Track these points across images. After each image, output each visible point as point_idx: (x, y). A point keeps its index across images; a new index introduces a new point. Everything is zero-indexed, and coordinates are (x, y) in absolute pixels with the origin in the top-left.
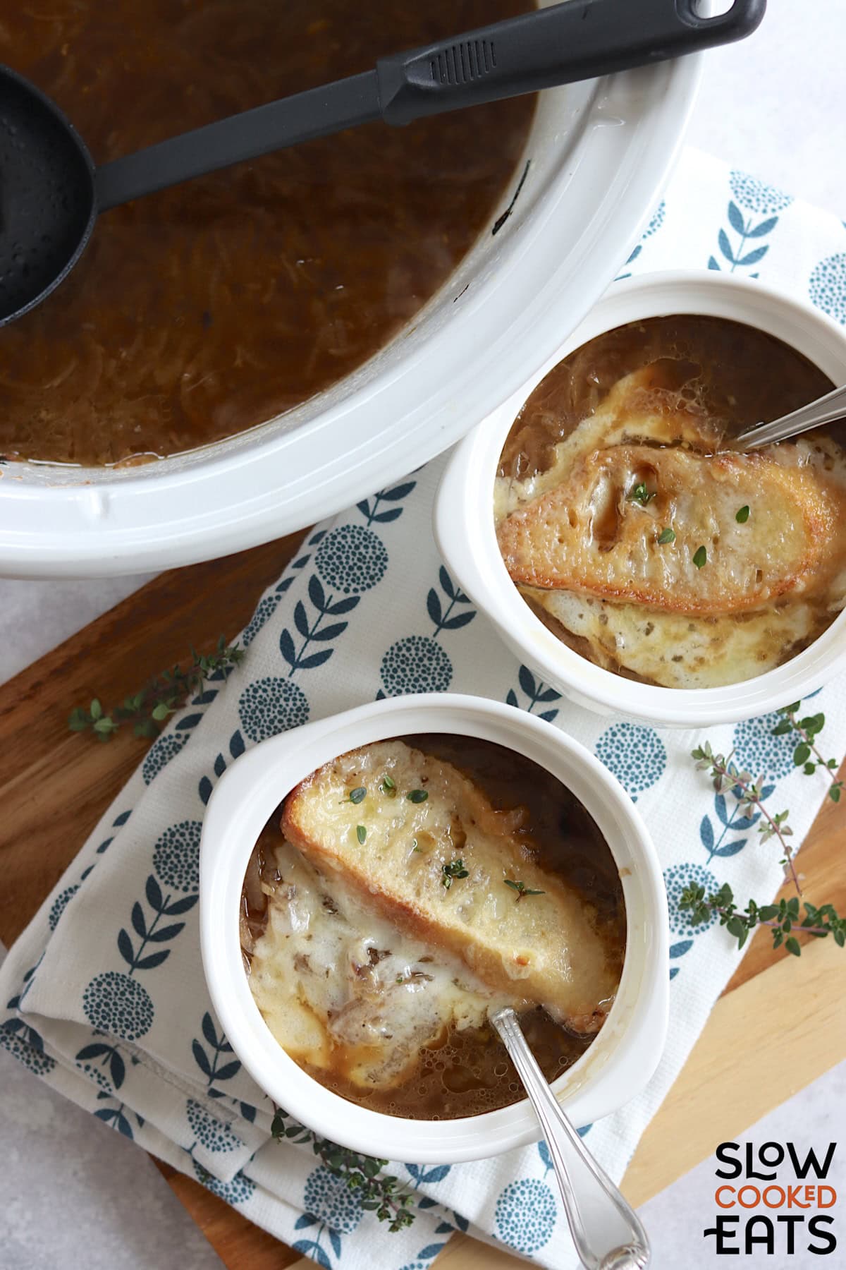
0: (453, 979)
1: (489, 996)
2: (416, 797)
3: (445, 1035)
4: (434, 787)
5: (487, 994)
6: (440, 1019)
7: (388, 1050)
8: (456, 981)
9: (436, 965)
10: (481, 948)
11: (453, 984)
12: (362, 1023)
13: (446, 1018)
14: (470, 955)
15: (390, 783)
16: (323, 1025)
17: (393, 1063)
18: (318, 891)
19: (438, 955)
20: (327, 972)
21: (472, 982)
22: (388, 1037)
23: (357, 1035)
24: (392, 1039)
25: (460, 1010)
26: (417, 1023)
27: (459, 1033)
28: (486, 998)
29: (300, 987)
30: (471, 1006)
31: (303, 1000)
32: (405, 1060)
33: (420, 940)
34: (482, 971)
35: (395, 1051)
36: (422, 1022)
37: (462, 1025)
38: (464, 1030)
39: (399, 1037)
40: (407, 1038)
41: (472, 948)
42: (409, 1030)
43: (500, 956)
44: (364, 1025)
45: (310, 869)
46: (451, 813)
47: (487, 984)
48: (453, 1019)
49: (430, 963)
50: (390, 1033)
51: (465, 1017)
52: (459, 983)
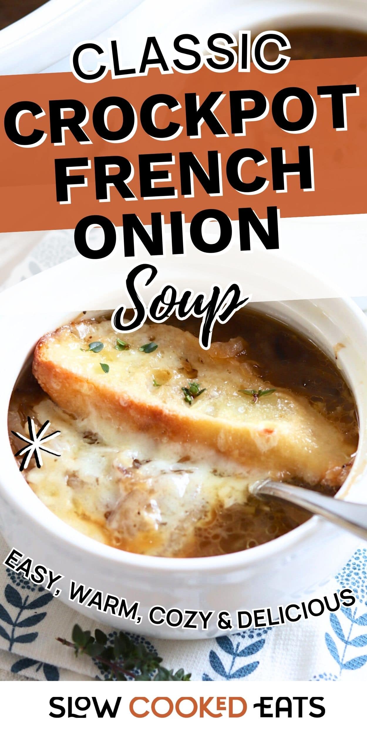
0: (212, 470)
1: (246, 475)
2: (148, 349)
3: (214, 514)
4: (162, 342)
5: (245, 473)
6: (207, 503)
7: (165, 536)
8: (215, 472)
9: (194, 462)
10: (230, 432)
11: (213, 475)
12: (137, 511)
13: (213, 502)
14: (221, 442)
15: (123, 343)
16: (102, 527)
17: (173, 544)
18: (76, 431)
19: (194, 451)
20: (97, 480)
21: (229, 466)
22: (164, 524)
23: (135, 526)
24: (167, 526)
25: (223, 493)
26: (187, 508)
27: (229, 510)
28: (244, 478)
29: (75, 502)
30: (233, 488)
31: (80, 512)
32: (184, 539)
33: (175, 442)
34: (236, 452)
35: (172, 535)
36: (192, 507)
37: (229, 503)
38: (232, 506)
39: (173, 523)
40: (180, 521)
41: (222, 435)
42: (182, 514)
43: (248, 433)
44: (139, 513)
45: (67, 417)
46: (181, 358)
47: (243, 464)
48: (219, 501)
49: (188, 462)
50: (165, 520)
51: (230, 497)
52: (218, 472)
